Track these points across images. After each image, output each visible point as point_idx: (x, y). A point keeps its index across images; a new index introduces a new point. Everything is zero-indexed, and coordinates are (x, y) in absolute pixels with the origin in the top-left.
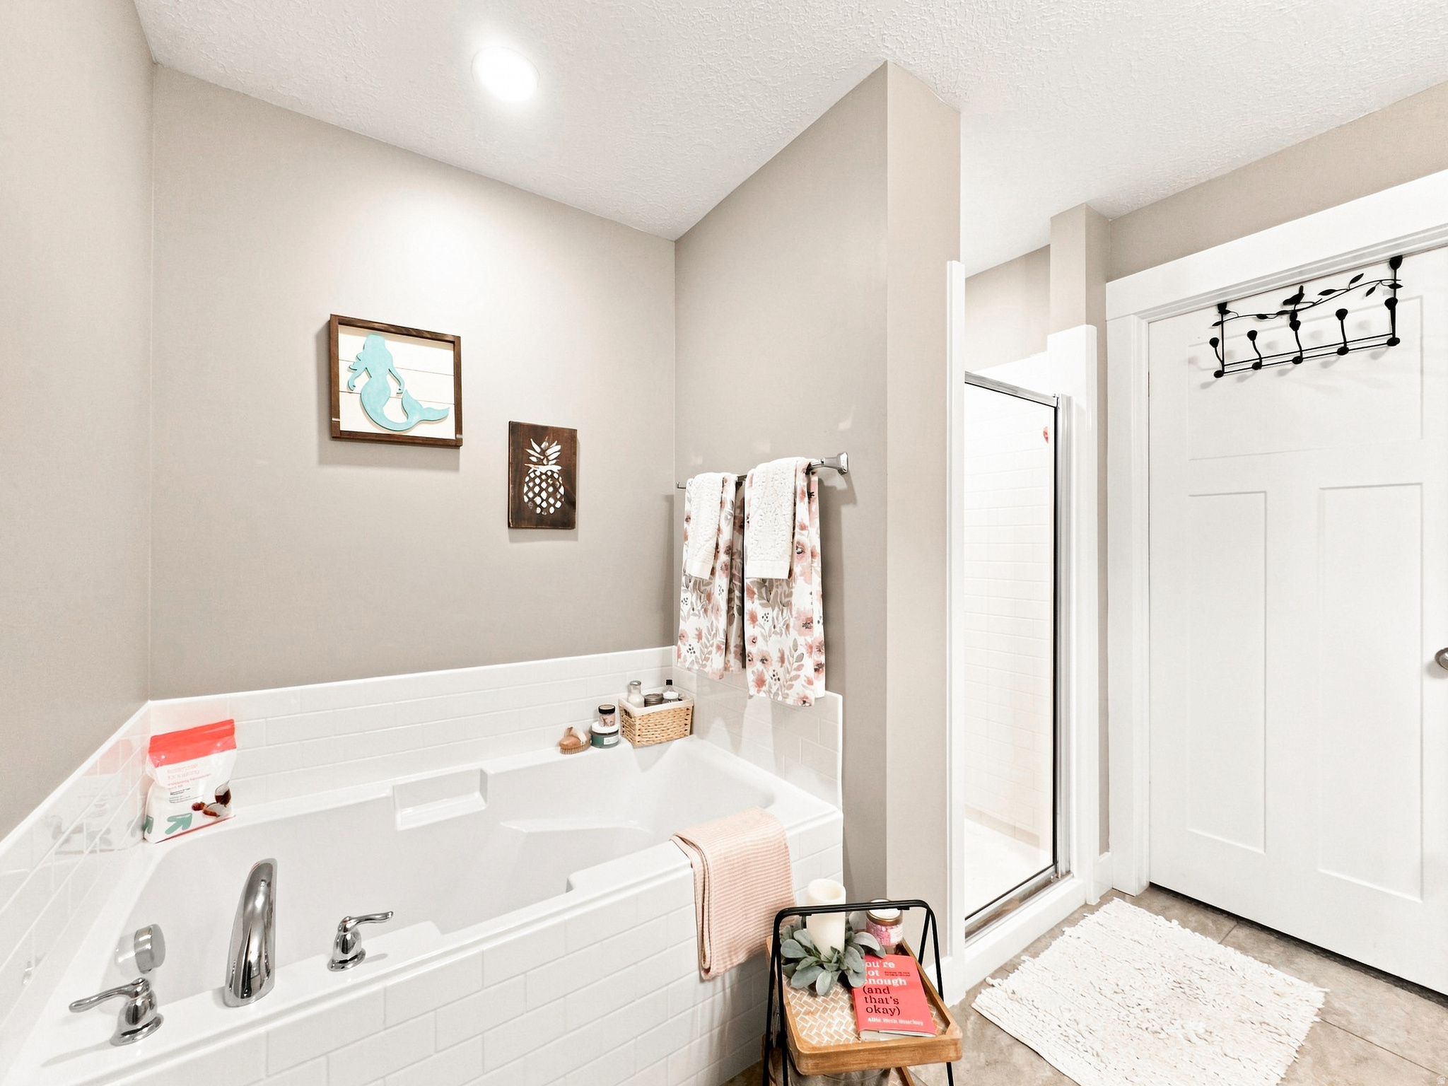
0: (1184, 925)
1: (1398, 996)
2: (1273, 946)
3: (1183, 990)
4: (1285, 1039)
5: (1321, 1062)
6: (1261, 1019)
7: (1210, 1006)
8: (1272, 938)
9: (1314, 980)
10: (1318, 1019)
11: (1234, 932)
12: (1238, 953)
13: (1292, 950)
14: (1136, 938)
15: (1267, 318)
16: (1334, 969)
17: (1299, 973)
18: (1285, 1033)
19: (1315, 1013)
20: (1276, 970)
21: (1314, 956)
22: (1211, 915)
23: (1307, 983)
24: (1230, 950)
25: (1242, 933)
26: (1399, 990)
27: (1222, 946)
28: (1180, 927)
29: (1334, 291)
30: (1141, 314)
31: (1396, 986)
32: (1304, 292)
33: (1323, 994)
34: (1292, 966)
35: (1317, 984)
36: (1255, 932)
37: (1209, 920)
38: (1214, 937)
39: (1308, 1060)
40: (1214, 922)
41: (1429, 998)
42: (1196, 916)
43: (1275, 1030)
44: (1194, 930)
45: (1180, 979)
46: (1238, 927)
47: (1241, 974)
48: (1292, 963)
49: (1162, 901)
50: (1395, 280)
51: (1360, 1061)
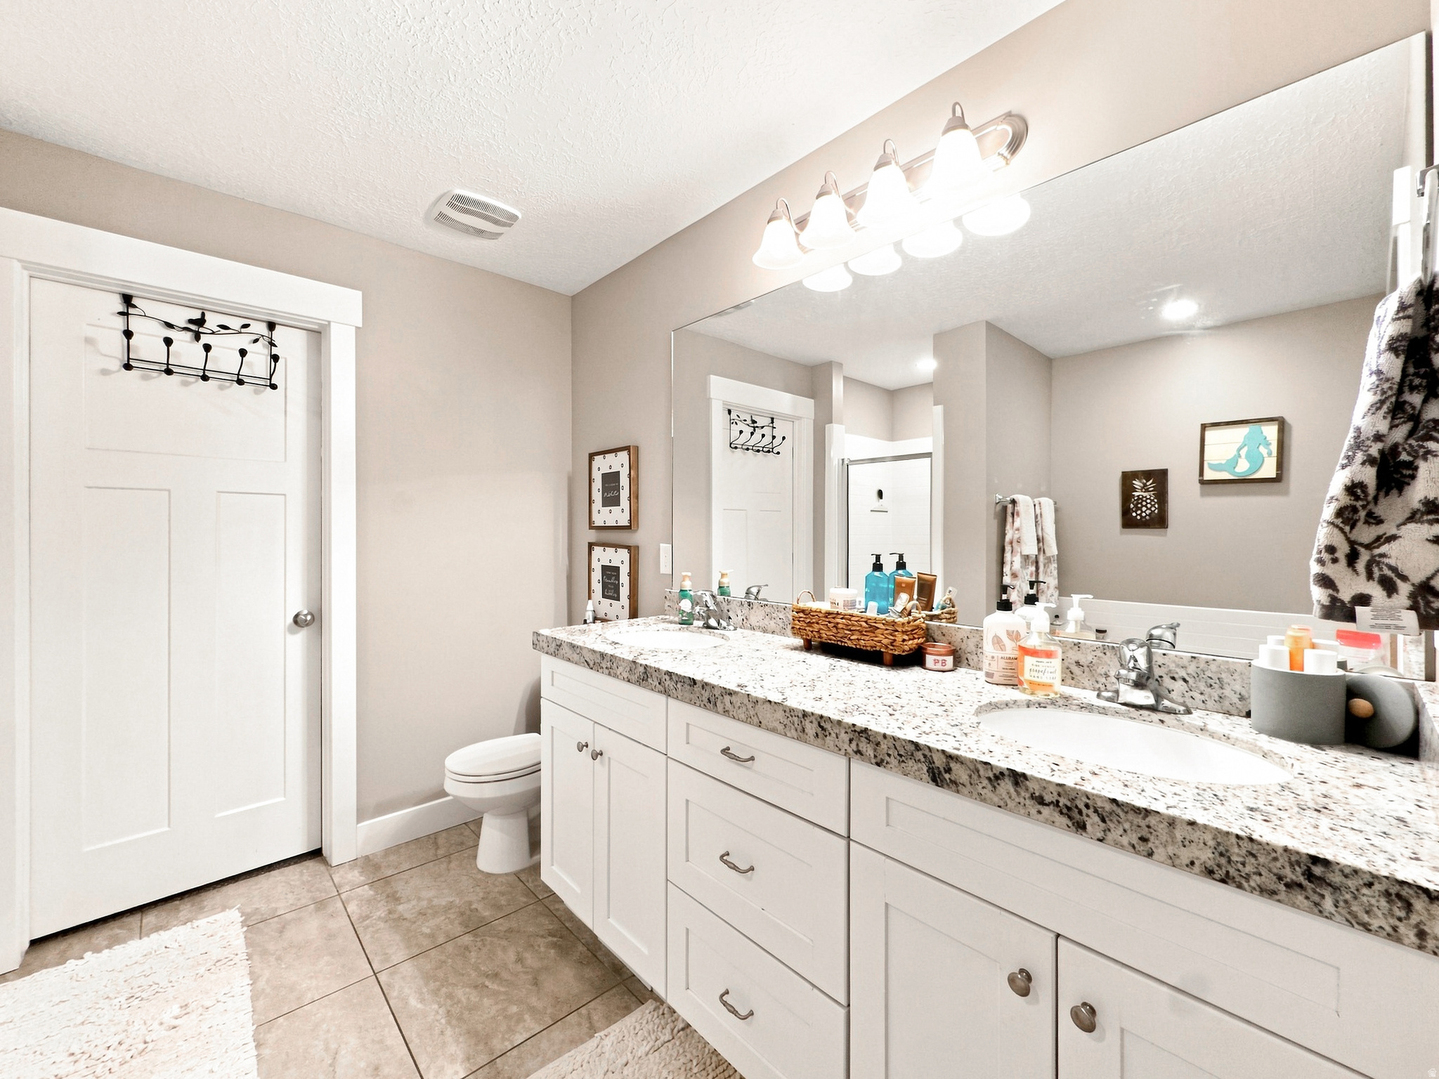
0: (97, 950)
1: (275, 877)
2: (182, 907)
3: (140, 999)
4: (236, 959)
5: (264, 953)
6: (212, 963)
7: (170, 989)
8: (177, 902)
9: (224, 908)
10: (245, 929)
11: (144, 921)
12: (162, 932)
13: (197, 899)
14: (57, 1000)
15: (174, 328)
16: (230, 889)
17: (213, 910)
18: (233, 956)
19: (240, 927)
20: (199, 921)
21: (215, 891)
22: (112, 924)
23: (223, 913)
24: (154, 936)
25: (150, 918)
26: (273, 873)
27: (145, 939)
28: (95, 955)
29: (229, 329)
30: (26, 265)
31: (270, 871)
32: (205, 318)
33: (237, 911)
34: (206, 910)
35: (231, 908)
36: (160, 908)
37: (114, 929)
38: (131, 938)
39: (256, 957)
40: (120, 928)
41: (290, 865)
42: (101, 935)
43: (227, 960)
44: (109, 947)
45: (130, 993)
46: (144, 915)
47: (176, 945)
48: (204, 908)
49: (53, 950)
50: (271, 338)
51: (281, 931)
